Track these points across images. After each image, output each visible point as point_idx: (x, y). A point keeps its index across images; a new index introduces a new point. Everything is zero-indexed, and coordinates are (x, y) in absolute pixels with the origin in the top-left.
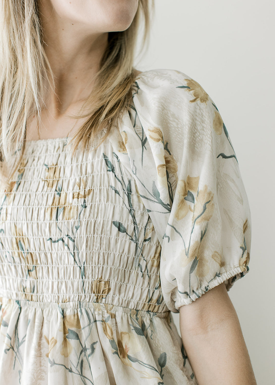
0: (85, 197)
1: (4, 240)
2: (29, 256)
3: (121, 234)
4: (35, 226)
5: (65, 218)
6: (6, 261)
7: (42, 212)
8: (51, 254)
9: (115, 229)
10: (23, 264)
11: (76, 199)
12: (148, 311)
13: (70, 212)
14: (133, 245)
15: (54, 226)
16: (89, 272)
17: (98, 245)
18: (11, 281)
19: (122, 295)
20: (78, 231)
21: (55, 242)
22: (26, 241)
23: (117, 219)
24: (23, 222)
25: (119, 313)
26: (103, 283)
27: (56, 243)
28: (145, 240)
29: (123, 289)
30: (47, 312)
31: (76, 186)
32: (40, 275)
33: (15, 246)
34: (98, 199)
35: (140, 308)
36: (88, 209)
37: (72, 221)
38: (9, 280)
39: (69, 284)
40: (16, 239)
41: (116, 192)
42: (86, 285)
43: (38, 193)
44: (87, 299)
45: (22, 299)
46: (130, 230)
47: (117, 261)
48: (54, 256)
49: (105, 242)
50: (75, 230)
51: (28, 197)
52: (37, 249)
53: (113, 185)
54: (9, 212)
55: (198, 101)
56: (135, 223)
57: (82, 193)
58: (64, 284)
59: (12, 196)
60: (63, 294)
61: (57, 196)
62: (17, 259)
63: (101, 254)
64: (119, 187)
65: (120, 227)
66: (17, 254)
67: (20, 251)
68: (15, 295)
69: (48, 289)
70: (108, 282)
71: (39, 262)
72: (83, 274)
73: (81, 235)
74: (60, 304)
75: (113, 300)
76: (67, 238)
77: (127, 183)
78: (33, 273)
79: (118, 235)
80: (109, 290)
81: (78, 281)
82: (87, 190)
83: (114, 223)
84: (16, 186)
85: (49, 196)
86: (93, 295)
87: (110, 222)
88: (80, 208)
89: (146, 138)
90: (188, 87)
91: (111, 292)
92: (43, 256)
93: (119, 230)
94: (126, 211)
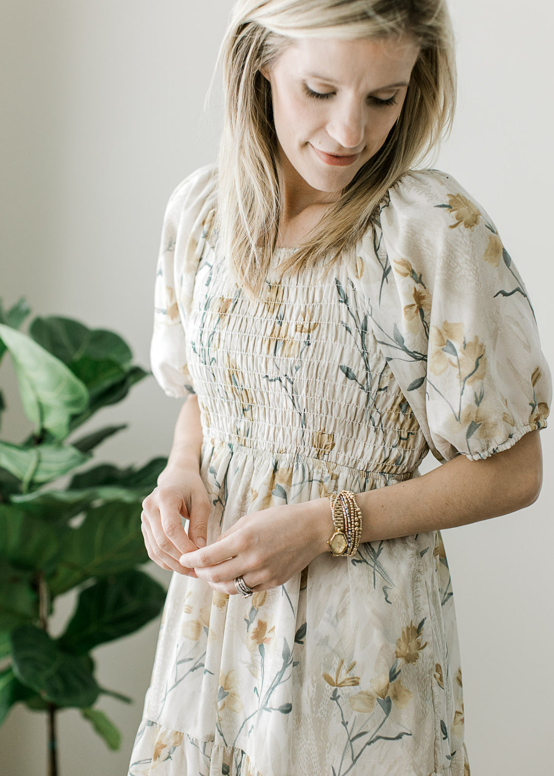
0: (309, 332)
1: (216, 372)
2: (244, 393)
3: (349, 381)
4: (250, 358)
5: (284, 355)
6: (218, 395)
7: (259, 343)
8: (268, 394)
9: (342, 375)
10: (238, 401)
11: (298, 333)
12: (382, 473)
13: (290, 347)
14: (364, 395)
15: (270, 362)
16: (309, 421)
17: (321, 392)
18: (224, 419)
19: (349, 453)
20: (298, 372)
21: (271, 380)
22: (240, 376)
23: (345, 363)
24: (237, 352)
25: (344, 474)
26: (326, 436)
27: (273, 383)
28: (380, 390)
29: (350, 446)
30: (259, 461)
31: (300, 316)
32: (255, 416)
33: (228, 379)
34: (324, 337)
35: (371, 469)
36: (311, 347)
37: (291, 359)
38: (222, 419)
39: (287, 432)
40: (229, 371)
41: (347, 329)
42: (307, 436)
43: (256, 318)
44: (307, 453)
45: (235, 442)
46: (361, 377)
47: (343, 412)
48: (271, 397)
49: (328, 389)
50: (294, 371)
51: (244, 321)
52: (253, 386)
53: (345, 321)
54: (222, 337)
55: (462, 226)
56: (367, 369)
57: (306, 326)
58: (281, 430)
59: (227, 318)
60: (280, 444)
61: (277, 325)
62: (230, 395)
63: (324, 403)
64: (352, 324)
65: (347, 372)
66: (230, 389)
67: (234, 386)
68: (227, 437)
69: (263, 434)
70: (332, 436)
71: (254, 401)
72: (304, 423)
73: (301, 377)
74: (275, 454)
75: (337, 458)
76: (285, 378)
77: (362, 319)
78: (248, 413)
79: (345, 382)
80: (333, 445)
81: (297, 430)
82: (312, 323)
83: (341, 367)
84: (232, 305)
85: (269, 323)
86: (313, 449)
87: (336, 367)
88: (302, 344)
89: (390, 267)
90: (449, 207)
91: (336, 448)
92: (258, 394)
93: (347, 375)
94: (357, 353)
